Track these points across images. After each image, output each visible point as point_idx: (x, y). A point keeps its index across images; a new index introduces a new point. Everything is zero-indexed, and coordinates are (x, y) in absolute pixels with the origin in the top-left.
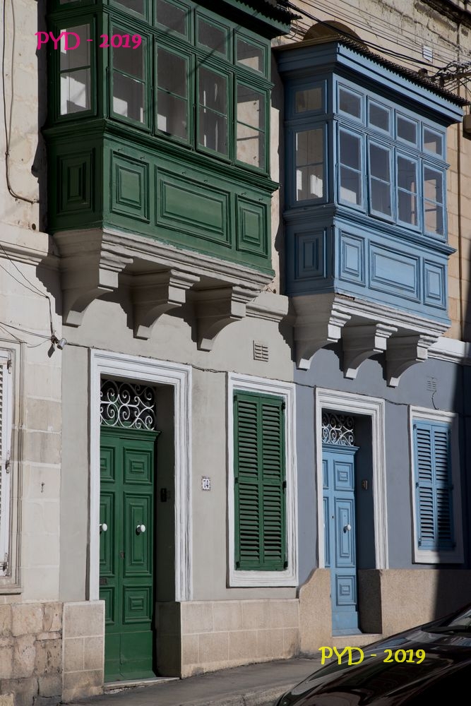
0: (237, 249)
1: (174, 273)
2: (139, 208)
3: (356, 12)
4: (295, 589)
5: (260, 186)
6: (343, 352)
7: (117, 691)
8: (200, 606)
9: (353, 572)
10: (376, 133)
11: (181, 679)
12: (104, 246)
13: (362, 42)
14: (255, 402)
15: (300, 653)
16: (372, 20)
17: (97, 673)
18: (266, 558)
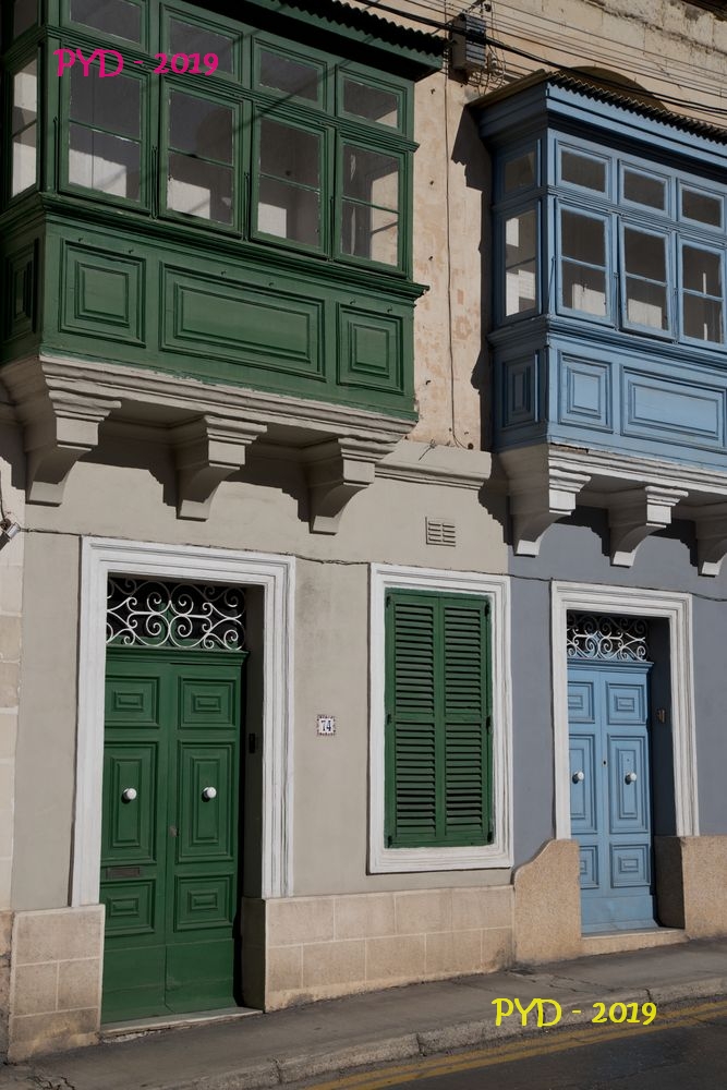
0: (339, 383)
1: (210, 420)
2: (126, 326)
3: (639, 54)
4: (509, 872)
5: (388, 290)
6: (610, 530)
7: (133, 1036)
8: (308, 903)
9: (646, 839)
10: (635, 212)
11: (264, 1013)
12: (50, 382)
13: (649, 95)
14: (430, 605)
15: (516, 963)
16: (669, 64)
17: (86, 1014)
18: (449, 828)
